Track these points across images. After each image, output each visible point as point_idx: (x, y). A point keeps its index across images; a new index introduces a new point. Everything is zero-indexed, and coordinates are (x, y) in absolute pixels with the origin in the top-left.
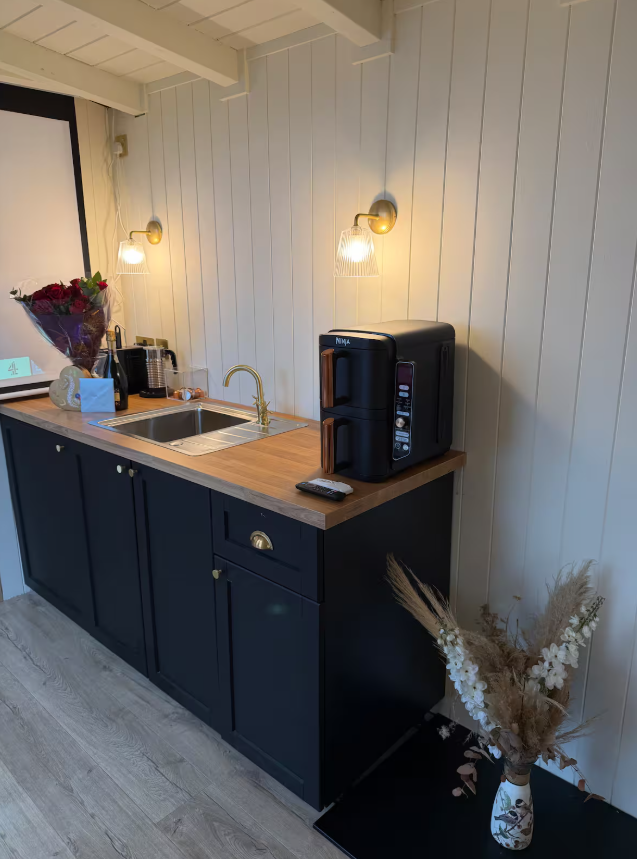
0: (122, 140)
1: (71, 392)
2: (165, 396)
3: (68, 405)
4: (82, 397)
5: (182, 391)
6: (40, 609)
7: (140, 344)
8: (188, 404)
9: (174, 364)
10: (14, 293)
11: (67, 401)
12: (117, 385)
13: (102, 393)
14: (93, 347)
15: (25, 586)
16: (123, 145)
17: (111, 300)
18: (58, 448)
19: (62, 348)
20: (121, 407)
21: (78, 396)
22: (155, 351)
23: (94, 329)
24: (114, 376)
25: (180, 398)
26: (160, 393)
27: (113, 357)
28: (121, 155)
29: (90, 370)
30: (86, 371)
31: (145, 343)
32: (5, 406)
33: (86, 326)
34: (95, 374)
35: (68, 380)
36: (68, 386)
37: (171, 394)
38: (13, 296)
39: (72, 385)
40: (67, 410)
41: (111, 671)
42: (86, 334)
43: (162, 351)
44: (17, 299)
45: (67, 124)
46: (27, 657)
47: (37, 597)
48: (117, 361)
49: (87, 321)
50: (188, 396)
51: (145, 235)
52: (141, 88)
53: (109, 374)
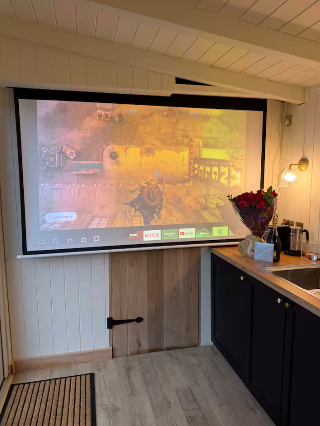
0: (289, 118)
1: (250, 248)
2: (300, 256)
3: (247, 254)
4: (256, 252)
5: (310, 254)
6: (217, 356)
7: (285, 224)
8: (315, 263)
9: (307, 238)
10: (229, 197)
11: (247, 252)
12: (276, 248)
13: (267, 251)
14: (264, 225)
15: (211, 342)
16: (289, 120)
17: (278, 202)
18: (242, 278)
19: (248, 225)
20: (276, 260)
21: (253, 251)
22: (296, 229)
23: (267, 217)
24: (274, 243)
25: (310, 258)
26: (297, 254)
27: (275, 232)
28: (287, 125)
29: (260, 237)
30: (259, 238)
31: (288, 223)
32: (215, 249)
33: (263, 215)
34: (263, 240)
35: (249, 242)
36: (248, 245)
37: (304, 255)
38: (227, 198)
39: (251, 244)
40: (246, 257)
41: (256, 413)
42: (262, 219)
43: (300, 230)
44: (229, 199)
45: (261, 113)
46: (211, 385)
47: (216, 349)
48: (277, 234)
49: (264, 213)
50: (315, 258)
51: (297, 166)
52: (305, 90)
53: (272, 241)
